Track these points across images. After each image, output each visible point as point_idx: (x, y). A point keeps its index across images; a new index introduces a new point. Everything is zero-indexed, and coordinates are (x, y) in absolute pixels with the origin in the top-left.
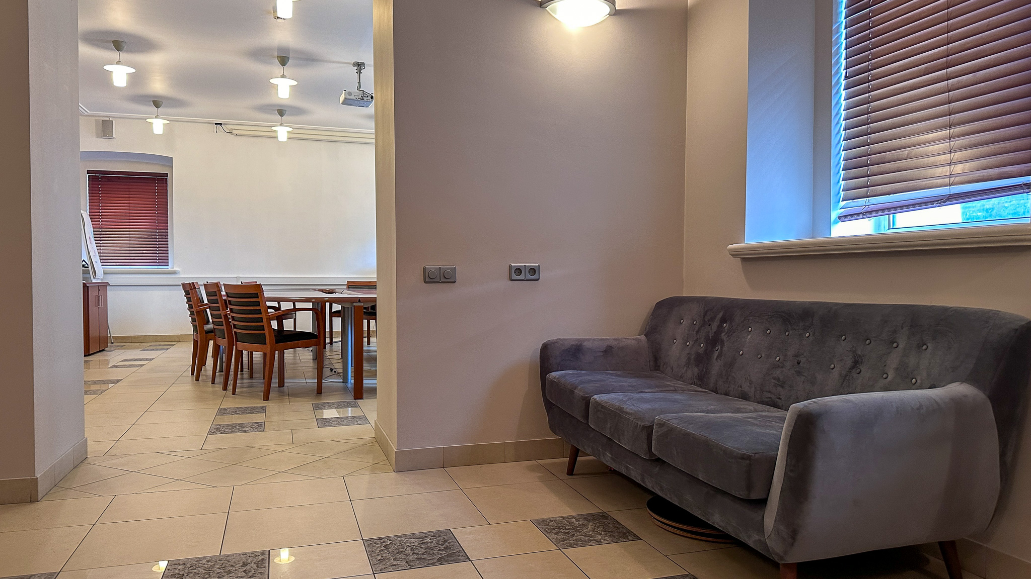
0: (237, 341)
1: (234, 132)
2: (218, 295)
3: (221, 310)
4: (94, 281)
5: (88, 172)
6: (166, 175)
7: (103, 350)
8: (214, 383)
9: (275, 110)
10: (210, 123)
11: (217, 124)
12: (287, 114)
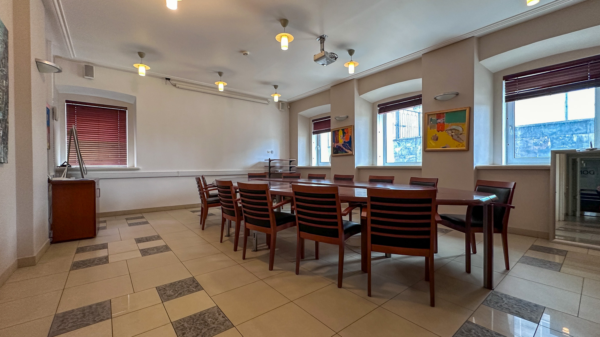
1: (177, 85)
5: (67, 101)
6: (126, 108)
9: (217, 72)
10: (162, 78)
11: (167, 79)
12: (223, 75)
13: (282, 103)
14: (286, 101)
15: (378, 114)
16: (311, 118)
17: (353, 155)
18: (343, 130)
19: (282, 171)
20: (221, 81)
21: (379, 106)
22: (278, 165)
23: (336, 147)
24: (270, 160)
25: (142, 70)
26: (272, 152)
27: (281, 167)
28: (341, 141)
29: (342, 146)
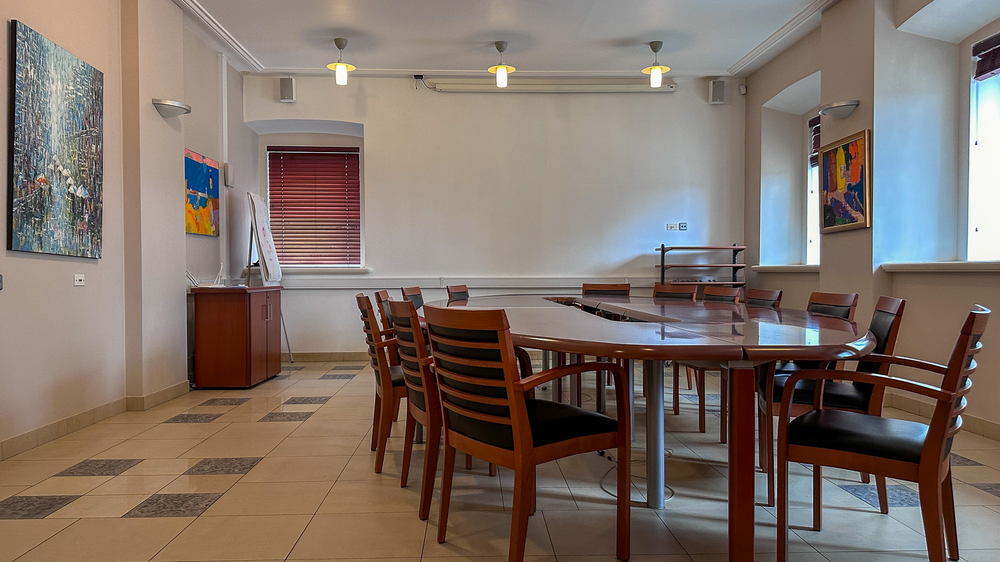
0: (449, 427)
1: (438, 87)
2: (412, 324)
3: (418, 353)
4: (266, 284)
5: (269, 149)
6: (357, 150)
7: (275, 376)
8: (406, 486)
9: (492, 44)
10: (409, 77)
11: (417, 77)
12: (508, 48)
13: (714, 83)
14: (728, 74)
15: (972, 80)
16: (804, 116)
17: (866, 229)
18: (846, 148)
19: (714, 281)
20: (500, 64)
21: (976, 51)
22: (701, 262)
23: (829, 203)
24: (663, 249)
25: (342, 73)
26: (682, 227)
27: (713, 270)
28: (842, 184)
29: (843, 200)
